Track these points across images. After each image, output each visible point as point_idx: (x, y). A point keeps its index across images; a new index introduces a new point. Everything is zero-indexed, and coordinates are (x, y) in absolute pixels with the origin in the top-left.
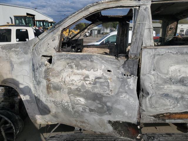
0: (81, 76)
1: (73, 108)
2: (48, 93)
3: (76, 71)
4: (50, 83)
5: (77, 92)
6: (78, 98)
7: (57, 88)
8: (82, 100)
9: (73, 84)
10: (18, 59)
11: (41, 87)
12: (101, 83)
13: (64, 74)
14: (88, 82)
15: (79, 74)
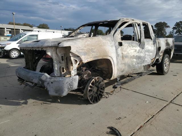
0: (134, 50)
1: (132, 64)
2: (123, 59)
3: (132, 48)
4: (123, 55)
5: (133, 57)
6: (134, 59)
7: (126, 57)
8: (135, 60)
9: (132, 54)
10: (111, 44)
11: (120, 57)
12: (140, 52)
13: (128, 50)
14: (136, 52)
15: (133, 49)
